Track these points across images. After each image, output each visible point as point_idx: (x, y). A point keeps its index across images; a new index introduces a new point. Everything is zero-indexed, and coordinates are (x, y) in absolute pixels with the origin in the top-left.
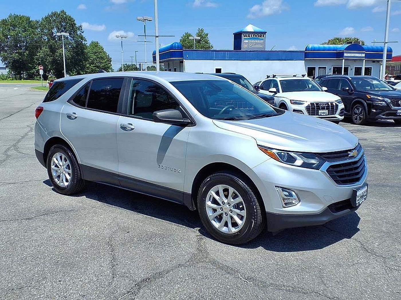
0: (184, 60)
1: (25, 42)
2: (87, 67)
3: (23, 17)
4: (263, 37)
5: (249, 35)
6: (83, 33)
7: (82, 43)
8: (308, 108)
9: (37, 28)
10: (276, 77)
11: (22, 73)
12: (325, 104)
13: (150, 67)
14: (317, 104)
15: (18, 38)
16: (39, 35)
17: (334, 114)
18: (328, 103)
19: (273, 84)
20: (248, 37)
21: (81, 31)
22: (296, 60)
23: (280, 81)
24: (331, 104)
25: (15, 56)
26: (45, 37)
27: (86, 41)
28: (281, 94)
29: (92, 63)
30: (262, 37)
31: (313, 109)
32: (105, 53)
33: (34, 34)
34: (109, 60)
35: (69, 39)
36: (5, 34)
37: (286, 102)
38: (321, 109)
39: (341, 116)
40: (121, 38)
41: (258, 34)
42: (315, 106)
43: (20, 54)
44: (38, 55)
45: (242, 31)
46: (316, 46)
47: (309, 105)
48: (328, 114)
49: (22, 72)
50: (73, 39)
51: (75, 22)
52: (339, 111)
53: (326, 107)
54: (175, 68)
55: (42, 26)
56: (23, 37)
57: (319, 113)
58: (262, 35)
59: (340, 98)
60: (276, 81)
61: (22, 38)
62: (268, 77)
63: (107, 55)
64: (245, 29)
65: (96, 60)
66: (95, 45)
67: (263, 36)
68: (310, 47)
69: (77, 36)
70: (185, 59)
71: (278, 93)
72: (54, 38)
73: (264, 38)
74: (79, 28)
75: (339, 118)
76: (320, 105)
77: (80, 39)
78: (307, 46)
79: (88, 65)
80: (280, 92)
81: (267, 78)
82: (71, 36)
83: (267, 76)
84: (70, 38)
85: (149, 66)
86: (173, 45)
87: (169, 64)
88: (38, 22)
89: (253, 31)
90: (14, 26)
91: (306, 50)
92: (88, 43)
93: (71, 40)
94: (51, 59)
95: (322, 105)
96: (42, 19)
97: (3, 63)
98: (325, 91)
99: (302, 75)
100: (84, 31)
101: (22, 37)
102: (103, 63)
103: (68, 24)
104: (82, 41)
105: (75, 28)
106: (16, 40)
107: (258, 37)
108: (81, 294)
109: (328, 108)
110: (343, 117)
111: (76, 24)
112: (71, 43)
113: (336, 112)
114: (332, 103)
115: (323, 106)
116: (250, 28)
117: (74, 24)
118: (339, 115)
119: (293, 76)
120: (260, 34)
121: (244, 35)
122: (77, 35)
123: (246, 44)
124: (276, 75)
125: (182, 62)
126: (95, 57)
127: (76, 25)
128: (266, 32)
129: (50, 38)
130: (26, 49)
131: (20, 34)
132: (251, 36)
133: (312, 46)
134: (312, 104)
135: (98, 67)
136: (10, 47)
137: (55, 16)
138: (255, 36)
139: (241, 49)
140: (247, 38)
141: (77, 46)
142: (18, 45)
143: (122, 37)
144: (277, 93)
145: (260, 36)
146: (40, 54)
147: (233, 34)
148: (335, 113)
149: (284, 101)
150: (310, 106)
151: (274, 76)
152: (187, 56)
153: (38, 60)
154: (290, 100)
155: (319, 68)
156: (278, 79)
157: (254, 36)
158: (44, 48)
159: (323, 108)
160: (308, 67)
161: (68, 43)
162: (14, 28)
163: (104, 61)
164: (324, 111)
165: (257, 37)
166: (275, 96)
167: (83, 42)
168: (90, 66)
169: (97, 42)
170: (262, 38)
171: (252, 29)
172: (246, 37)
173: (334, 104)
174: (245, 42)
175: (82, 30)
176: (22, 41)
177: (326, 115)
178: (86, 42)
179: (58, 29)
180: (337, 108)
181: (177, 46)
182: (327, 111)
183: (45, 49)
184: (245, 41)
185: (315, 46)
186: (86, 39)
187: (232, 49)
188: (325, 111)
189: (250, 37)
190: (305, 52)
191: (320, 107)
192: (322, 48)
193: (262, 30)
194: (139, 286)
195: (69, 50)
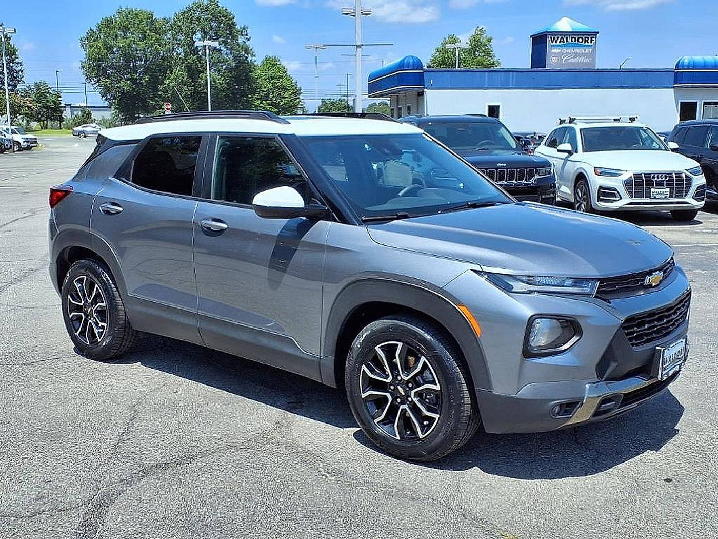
0: (425, 90)
1: (143, 59)
2: (256, 106)
3: (141, 12)
4: (591, 42)
5: (561, 38)
6: (248, 42)
7: (247, 60)
8: (628, 184)
9: (165, 33)
10: (575, 121)
11: (137, 117)
12: (664, 175)
13: (377, 104)
14: (648, 175)
15: (131, 52)
16: (168, 46)
17: (682, 197)
18: (672, 174)
19: (570, 136)
20: (560, 42)
21: (246, 37)
22: (656, 88)
23: (581, 129)
24: (676, 177)
25: (126, 85)
26: (180, 49)
27: (255, 56)
28: (580, 156)
29: (266, 97)
30: (589, 41)
31: (639, 185)
32: (288, 78)
33: (159, 45)
34: (297, 92)
35: (222, 52)
36: (108, 46)
37: (587, 171)
38: (657, 185)
39: (698, 200)
40: (315, 49)
41: (581, 36)
42: (643, 180)
43: (133, 81)
44: (165, 84)
45: (548, 31)
46: (699, 58)
47: (631, 177)
48: (671, 196)
49: (137, 115)
50: (231, 53)
51: (235, 20)
52: (693, 190)
53: (665, 182)
54: (409, 105)
55: (176, 29)
56: (140, 50)
57: (652, 193)
58: (590, 39)
59: (699, 165)
60: (573, 129)
61: (138, 52)
62: (562, 122)
63: (293, 82)
64: (554, 26)
65: (273, 92)
66: (272, 63)
67: (592, 40)
68: (686, 61)
69: (238, 47)
70: (426, 88)
71: (575, 154)
72: (195, 51)
73: (592, 44)
74: (242, 32)
75: (694, 205)
76: (654, 177)
77: (243, 53)
78: (681, 59)
79: (257, 102)
80: (579, 151)
81: (560, 124)
82: (227, 47)
83: (560, 119)
84: (225, 50)
85: (375, 103)
86: (404, 62)
87: (398, 98)
88: (167, 21)
89: (571, 30)
90: (125, 29)
91: (677, 67)
92: (258, 60)
93: (226, 54)
94: (189, 90)
95: (658, 178)
96: (176, 15)
97: (104, 98)
98: (673, 150)
99: (630, 119)
100: (250, 38)
101: (137, 50)
102: (285, 98)
103: (222, 25)
104: (246, 55)
105: (234, 32)
106: (128, 57)
107: (582, 42)
108: (46, 478)
109: (670, 184)
110: (703, 202)
111: (236, 25)
112: (227, 61)
113: (687, 192)
114: (678, 175)
115: (660, 179)
116: (564, 25)
117: (234, 25)
118: (696, 199)
119: (615, 120)
120: (586, 36)
121: (551, 38)
122: (238, 44)
123: (556, 56)
124: (575, 119)
125: (421, 94)
126: (270, 86)
127: (237, 27)
128: (598, 33)
129: (188, 51)
130: (145, 73)
131: (135, 44)
132: (567, 41)
133: (690, 59)
134: (637, 176)
135: (275, 105)
136: (116, 68)
137: (199, 10)
138: (574, 40)
139: (545, 67)
140: (558, 43)
141: (237, 67)
142: (131, 65)
143: (317, 48)
144: (573, 154)
145: (585, 41)
146: (170, 82)
147: (531, 36)
148: (684, 194)
149: (582, 169)
150: (633, 179)
151: (572, 121)
152: (432, 83)
153: (166, 92)
154: (595, 167)
155: (705, 103)
156: (578, 126)
157: (572, 41)
158: (176, 71)
159: (660, 185)
160: (681, 103)
161: (222, 60)
162: (124, 34)
163: (286, 95)
164: (662, 190)
165: (578, 41)
166: (569, 159)
167: (249, 59)
168: (261, 103)
169: (275, 57)
170: (590, 44)
171: (568, 25)
172: (556, 42)
173: (683, 175)
174: (553, 53)
175: (247, 35)
176: (138, 57)
177: (666, 197)
178: (254, 58)
179: (205, 33)
180: (690, 184)
181: (411, 63)
182: (668, 190)
183: (179, 72)
184: (553, 51)
185: (695, 60)
186: (253, 53)
187: (528, 66)
188: (665, 190)
189: (563, 42)
190: (676, 71)
191: (653, 181)
192: (712, 63)
193: (589, 28)
194: (145, 472)
195: (224, 73)
